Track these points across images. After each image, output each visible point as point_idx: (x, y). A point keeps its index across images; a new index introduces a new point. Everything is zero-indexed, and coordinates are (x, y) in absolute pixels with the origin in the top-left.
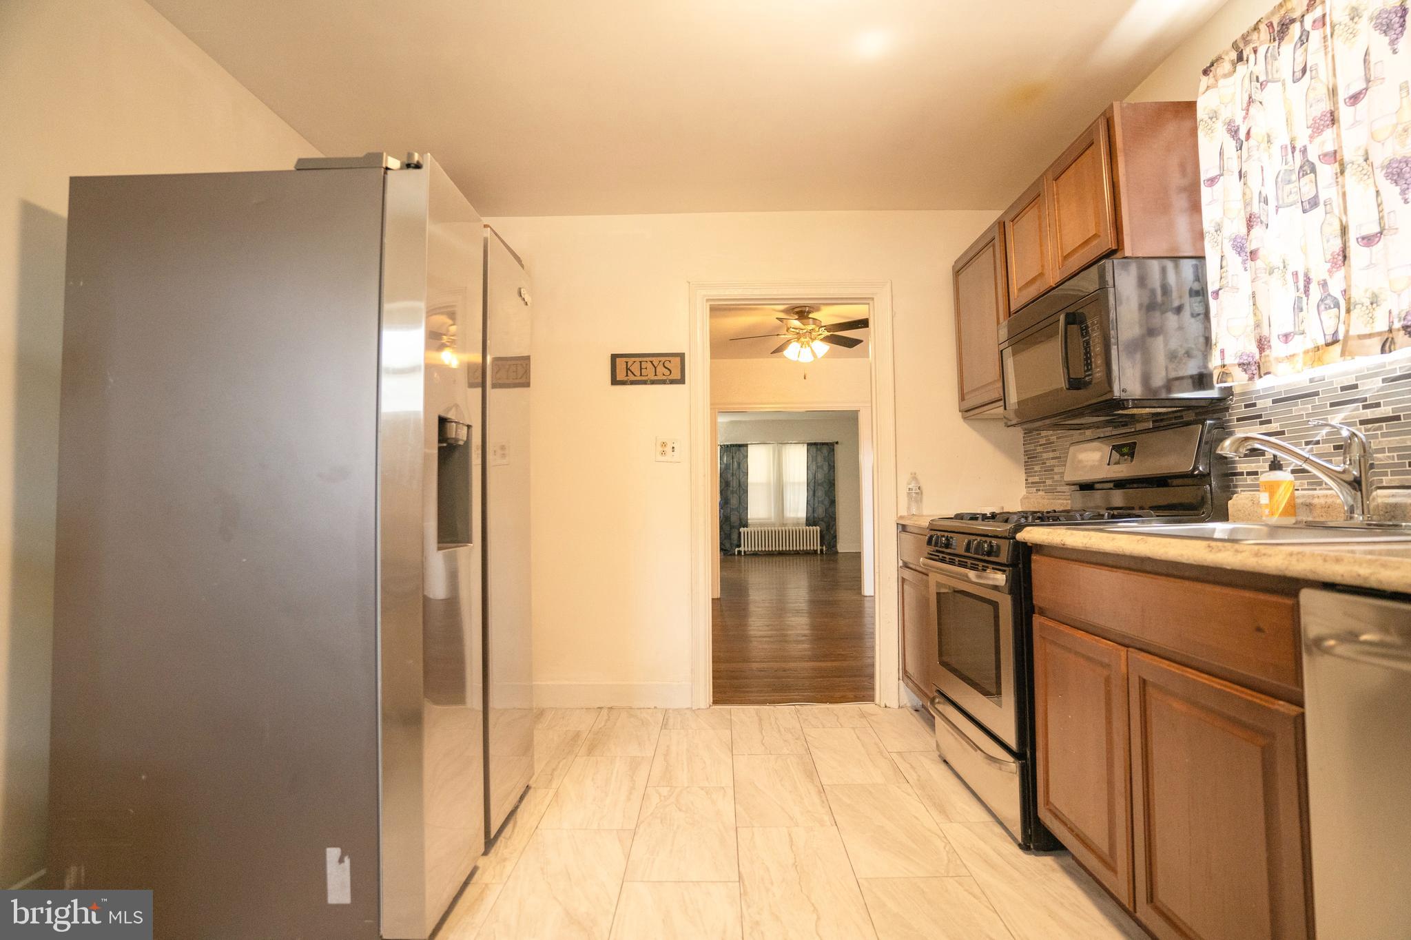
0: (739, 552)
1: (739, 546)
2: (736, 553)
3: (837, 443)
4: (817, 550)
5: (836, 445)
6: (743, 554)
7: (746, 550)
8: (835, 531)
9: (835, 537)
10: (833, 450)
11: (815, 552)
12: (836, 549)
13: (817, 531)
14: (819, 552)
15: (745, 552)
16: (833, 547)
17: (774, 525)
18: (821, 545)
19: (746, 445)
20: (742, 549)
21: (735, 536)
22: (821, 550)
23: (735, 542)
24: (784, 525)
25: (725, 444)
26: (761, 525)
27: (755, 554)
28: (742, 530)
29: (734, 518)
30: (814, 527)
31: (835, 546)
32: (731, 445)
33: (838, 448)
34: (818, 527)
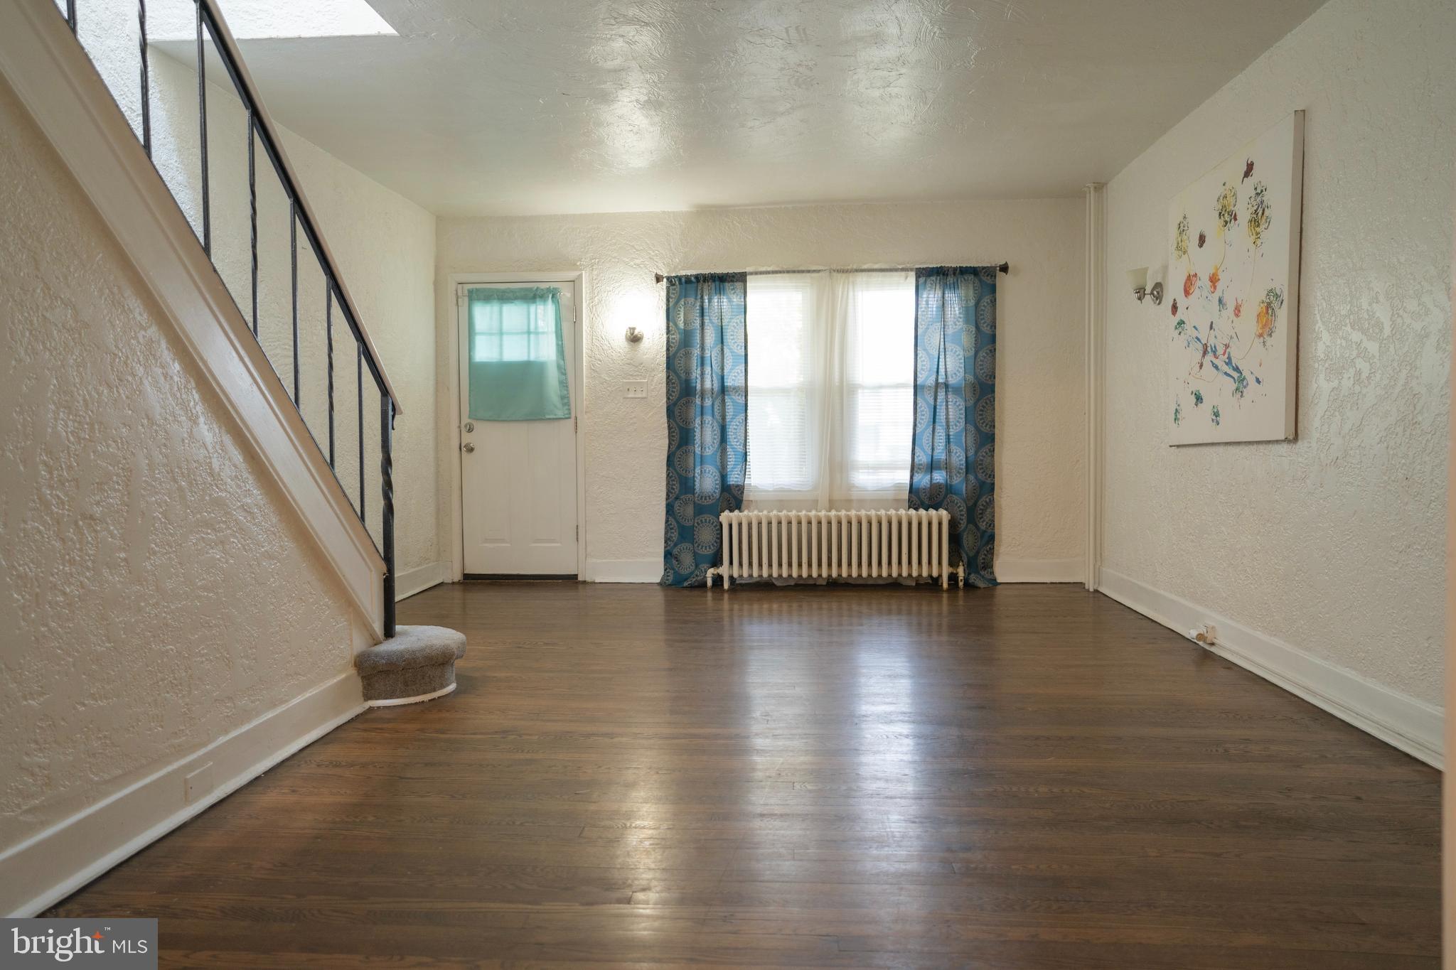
0: (718, 579)
1: (717, 561)
2: (709, 583)
3: (1004, 269)
4: (940, 576)
5: (1000, 275)
6: (726, 586)
7: (736, 575)
8: (991, 524)
9: (989, 539)
10: (993, 289)
11: (934, 583)
12: (992, 573)
13: (940, 524)
14: (945, 585)
15: (731, 578)
16: (984, 568)
17: (815, 504)
18: (952, 564)
19: (741, 278)
20: (724, 570)
21: (706, 536)
22: (953, 578)
23: (709, 552)
24: (848, 503)
25: (683, 273)
26: (781, 503)
27: (764, 587)
28: (725, 517)
29: (707, 482)
30: (932, 512)
31: (988, 566)
32: (697, 277)
33: (1005, 284)
34: (944, 513)
